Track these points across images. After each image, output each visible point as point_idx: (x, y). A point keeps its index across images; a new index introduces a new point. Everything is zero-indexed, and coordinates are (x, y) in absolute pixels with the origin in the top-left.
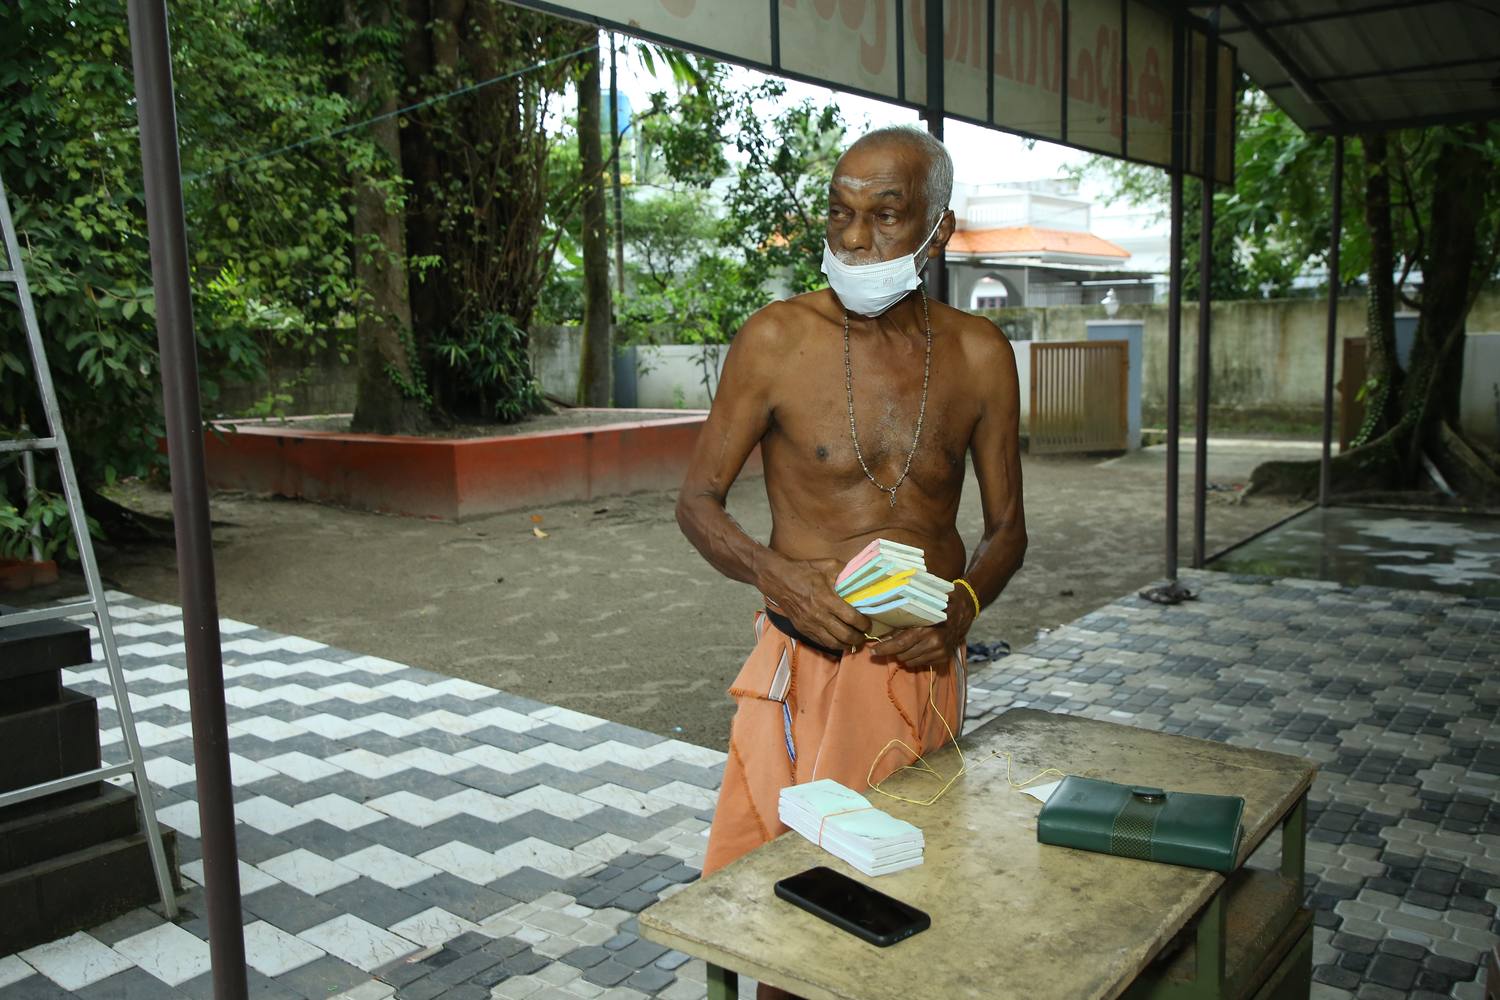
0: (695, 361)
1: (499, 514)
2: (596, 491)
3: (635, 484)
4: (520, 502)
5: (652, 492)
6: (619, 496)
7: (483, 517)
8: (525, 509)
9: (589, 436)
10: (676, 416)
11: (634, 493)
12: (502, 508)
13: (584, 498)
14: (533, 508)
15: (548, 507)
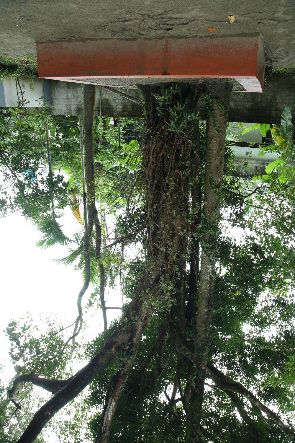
0: (27, 101)
1: (231, 36)
2: (162, 42)
3: (135, 44)
4: (216, 41)
5: (123, 39)
6: (146, 39)
7: (242, 35)
8: (212, 37)
9: (165, 74)
10: (77, 80)
11: (135, 39)
12: (228, 39)
13: (171, 39)
14: (206, 37)
15: (196, 36)
